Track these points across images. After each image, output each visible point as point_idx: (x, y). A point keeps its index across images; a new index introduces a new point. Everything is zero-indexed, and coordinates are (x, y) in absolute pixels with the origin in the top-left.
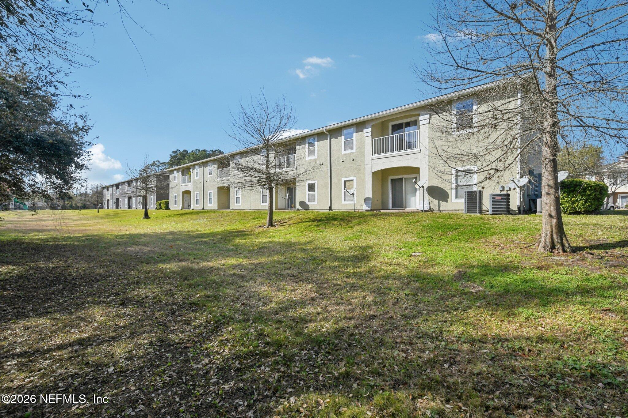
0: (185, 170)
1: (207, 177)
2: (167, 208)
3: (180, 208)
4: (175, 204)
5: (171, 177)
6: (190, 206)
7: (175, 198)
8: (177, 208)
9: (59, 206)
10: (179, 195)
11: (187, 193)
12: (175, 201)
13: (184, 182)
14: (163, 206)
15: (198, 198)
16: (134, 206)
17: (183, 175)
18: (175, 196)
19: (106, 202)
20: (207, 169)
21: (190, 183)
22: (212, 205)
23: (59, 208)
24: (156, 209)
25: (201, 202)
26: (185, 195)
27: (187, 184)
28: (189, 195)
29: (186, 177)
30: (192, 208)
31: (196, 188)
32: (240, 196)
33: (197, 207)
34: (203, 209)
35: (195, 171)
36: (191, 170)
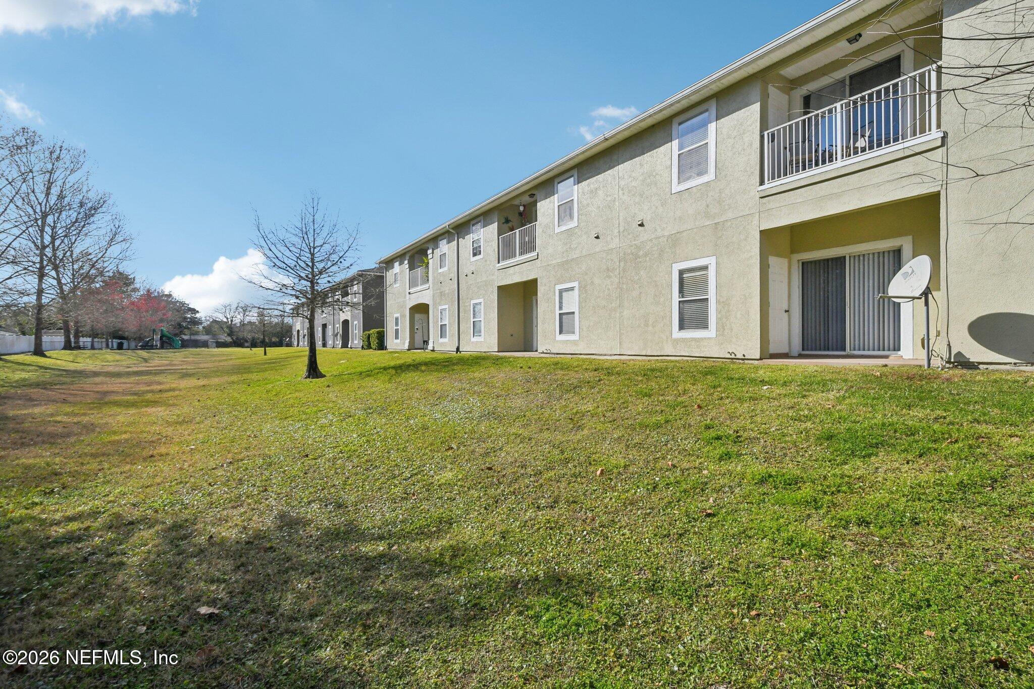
0: (416, 256)
1: (469, 262)
2: (382, 346)
3: (406, 346)
4: (397, 338)
5: (390, 276)
6: (426, 342)
7: (397, 324)
8: (399, 348)
9: (247, 341)
10: (403, 316)
11: (421, 310)
12: (397, 331)
13: (413, 283)
14: (374, 342)
15: (446, 322)
16: (330, 342)
17: (412, 267)
18: (397, 319)
19: (295, 333)
20: (467, 242)
21: (427, 286)
22: (481, 339)
23: (246, 344)
24: (363, 347)
25: (451, 330)
26: (417, 316)
27: (419, 288)
28: (422, 316)
29: (419, 271)
30: (430, 347)
31: (442, 294)
32: (575, 309)
33: (442, 344)
34: (458, 350)
35: (438, 252)
36: (430, 251)
